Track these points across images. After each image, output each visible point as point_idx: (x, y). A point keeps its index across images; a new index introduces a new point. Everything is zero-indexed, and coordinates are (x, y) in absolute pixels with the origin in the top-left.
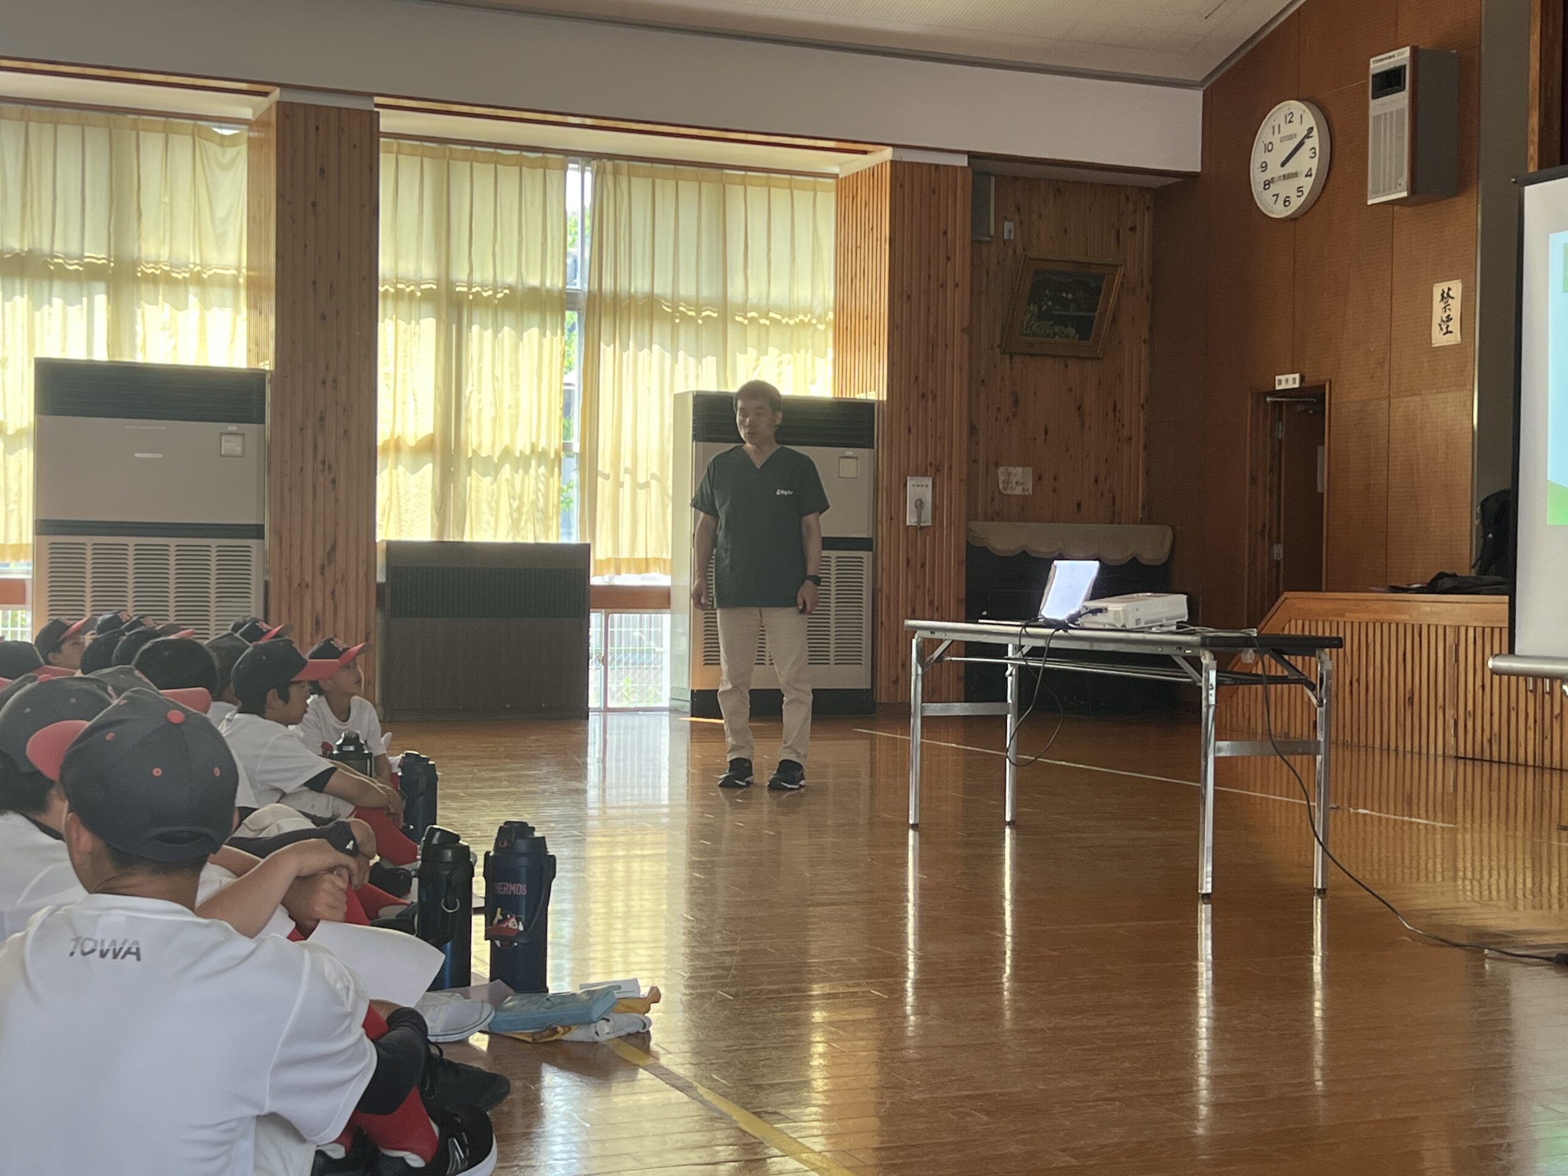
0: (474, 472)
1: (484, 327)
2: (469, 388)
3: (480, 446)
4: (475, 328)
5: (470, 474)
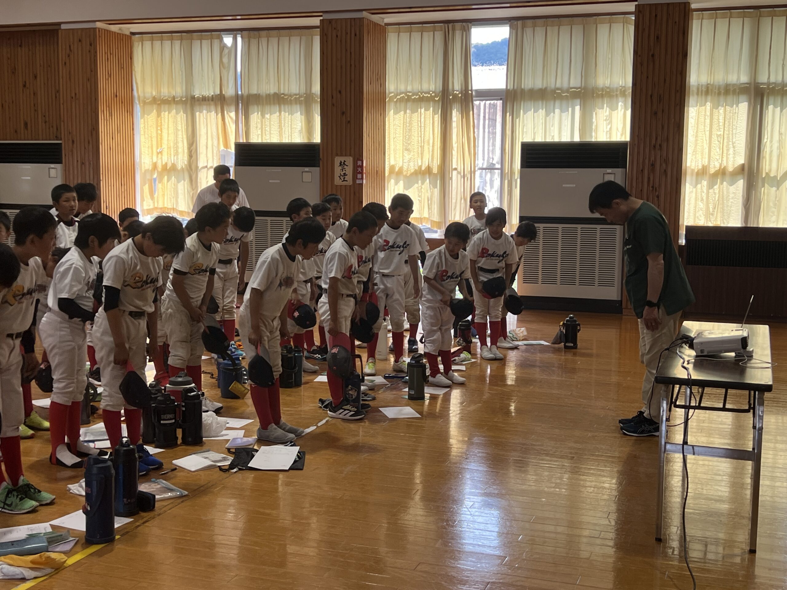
0: (766, 185)
1: (775, 107)
2: (765, 140)
3: (770, 170)
4: (771, 107)
5: (763, 186)
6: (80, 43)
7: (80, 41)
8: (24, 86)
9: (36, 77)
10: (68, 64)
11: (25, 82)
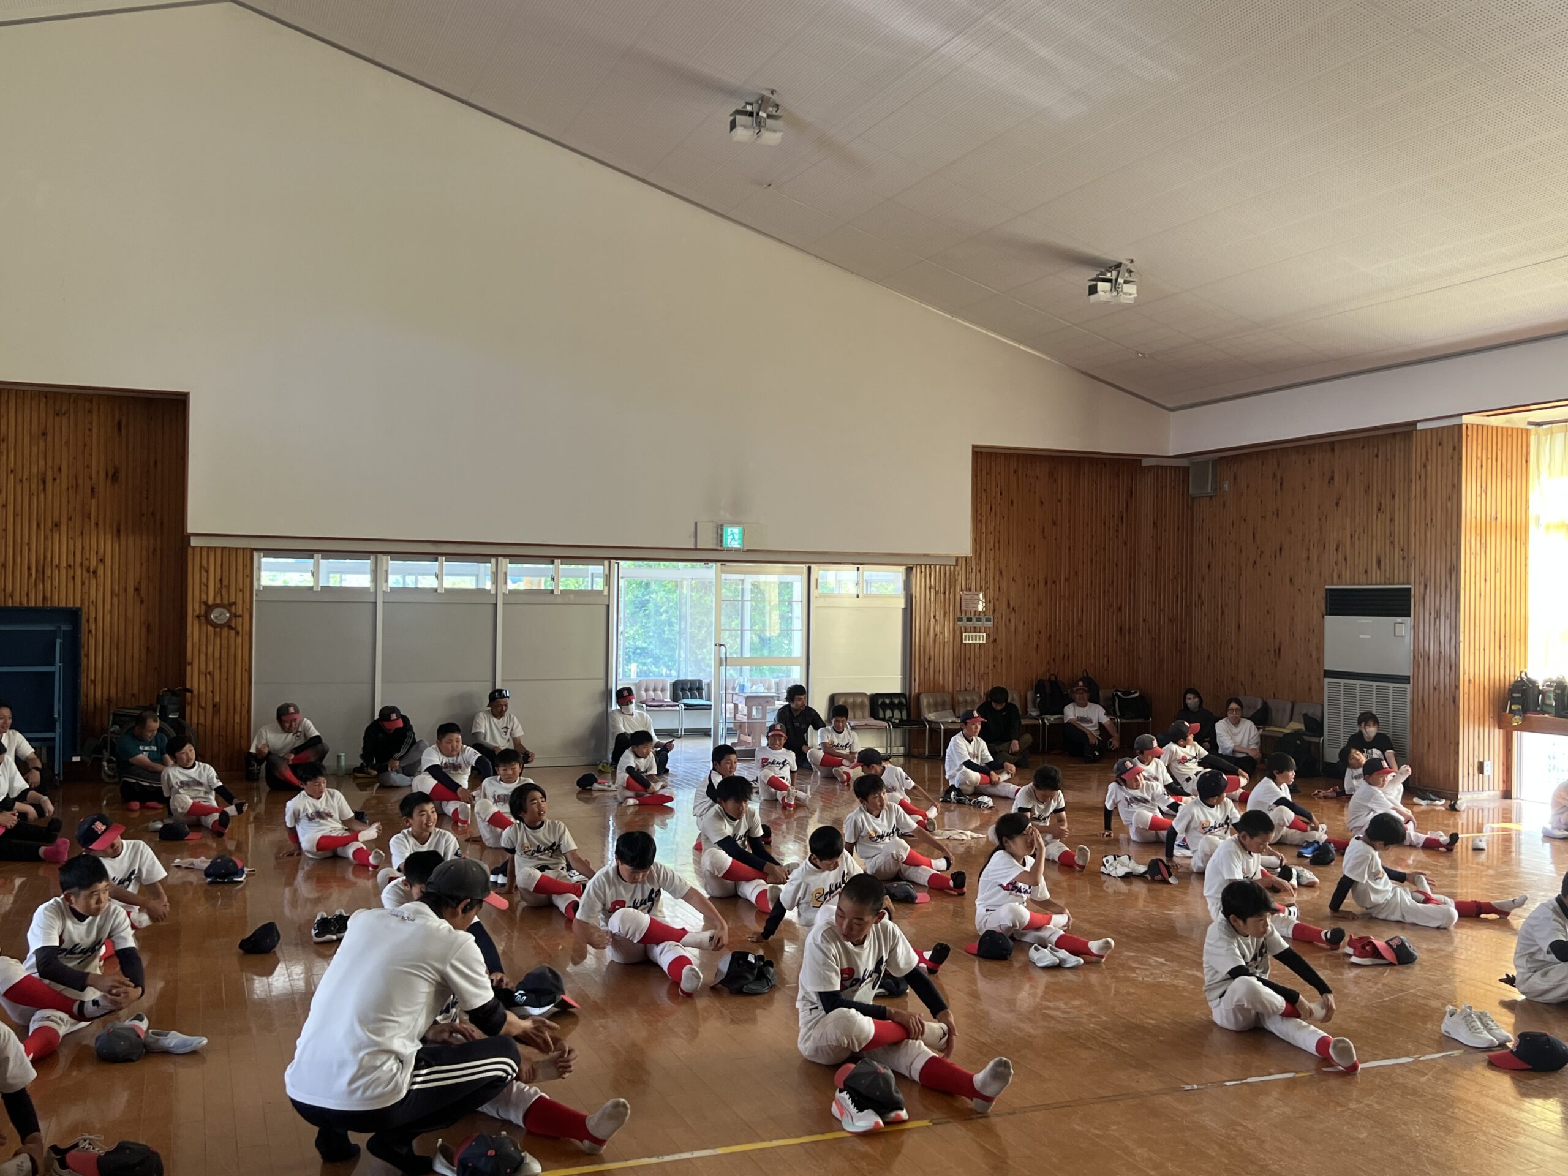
6: (1440, 448)
7: (1440, 444)
8: (1379, 510)
9: (1393, 496)
10: (1423, 477)
11: (1381, 504)
